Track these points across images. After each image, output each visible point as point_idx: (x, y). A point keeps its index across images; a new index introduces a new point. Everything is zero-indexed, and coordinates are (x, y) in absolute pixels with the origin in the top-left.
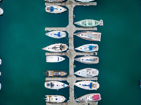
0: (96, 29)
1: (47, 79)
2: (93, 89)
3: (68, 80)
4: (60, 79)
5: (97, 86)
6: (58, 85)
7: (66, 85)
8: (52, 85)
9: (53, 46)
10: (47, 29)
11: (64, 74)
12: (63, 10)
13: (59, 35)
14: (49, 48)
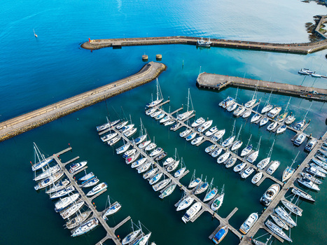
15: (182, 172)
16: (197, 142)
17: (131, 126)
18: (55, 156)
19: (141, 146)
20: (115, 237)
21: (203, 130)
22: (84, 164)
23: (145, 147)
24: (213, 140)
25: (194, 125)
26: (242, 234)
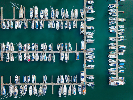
0: (52, 60)
1: (35, 44)
2: (32, 59)
3: (35, 51)
4: (35, 48)
5: (33, 60)
6: (33, 48)
7: (33, 50)
8: (33, 46)
9: (46, 46)
10: (52, 44)
11: (37, 50)
12: (58, 49)
13: (50, 48)
14: (46, 45)
15: (51, 46)
16: (42, 26)
17: (8, 44)
18: (2, 84)
19: (25, 50)
20: (55, 84)
21: (38, 16)
22: (16, 77)
23: (27, 48)
24: (47, 19)
25: (31, 16)
26: (83, 51)
